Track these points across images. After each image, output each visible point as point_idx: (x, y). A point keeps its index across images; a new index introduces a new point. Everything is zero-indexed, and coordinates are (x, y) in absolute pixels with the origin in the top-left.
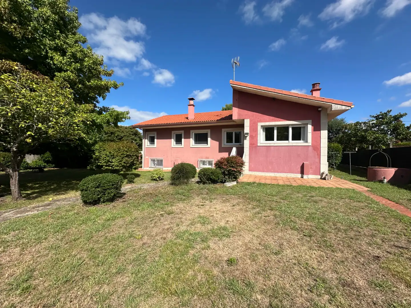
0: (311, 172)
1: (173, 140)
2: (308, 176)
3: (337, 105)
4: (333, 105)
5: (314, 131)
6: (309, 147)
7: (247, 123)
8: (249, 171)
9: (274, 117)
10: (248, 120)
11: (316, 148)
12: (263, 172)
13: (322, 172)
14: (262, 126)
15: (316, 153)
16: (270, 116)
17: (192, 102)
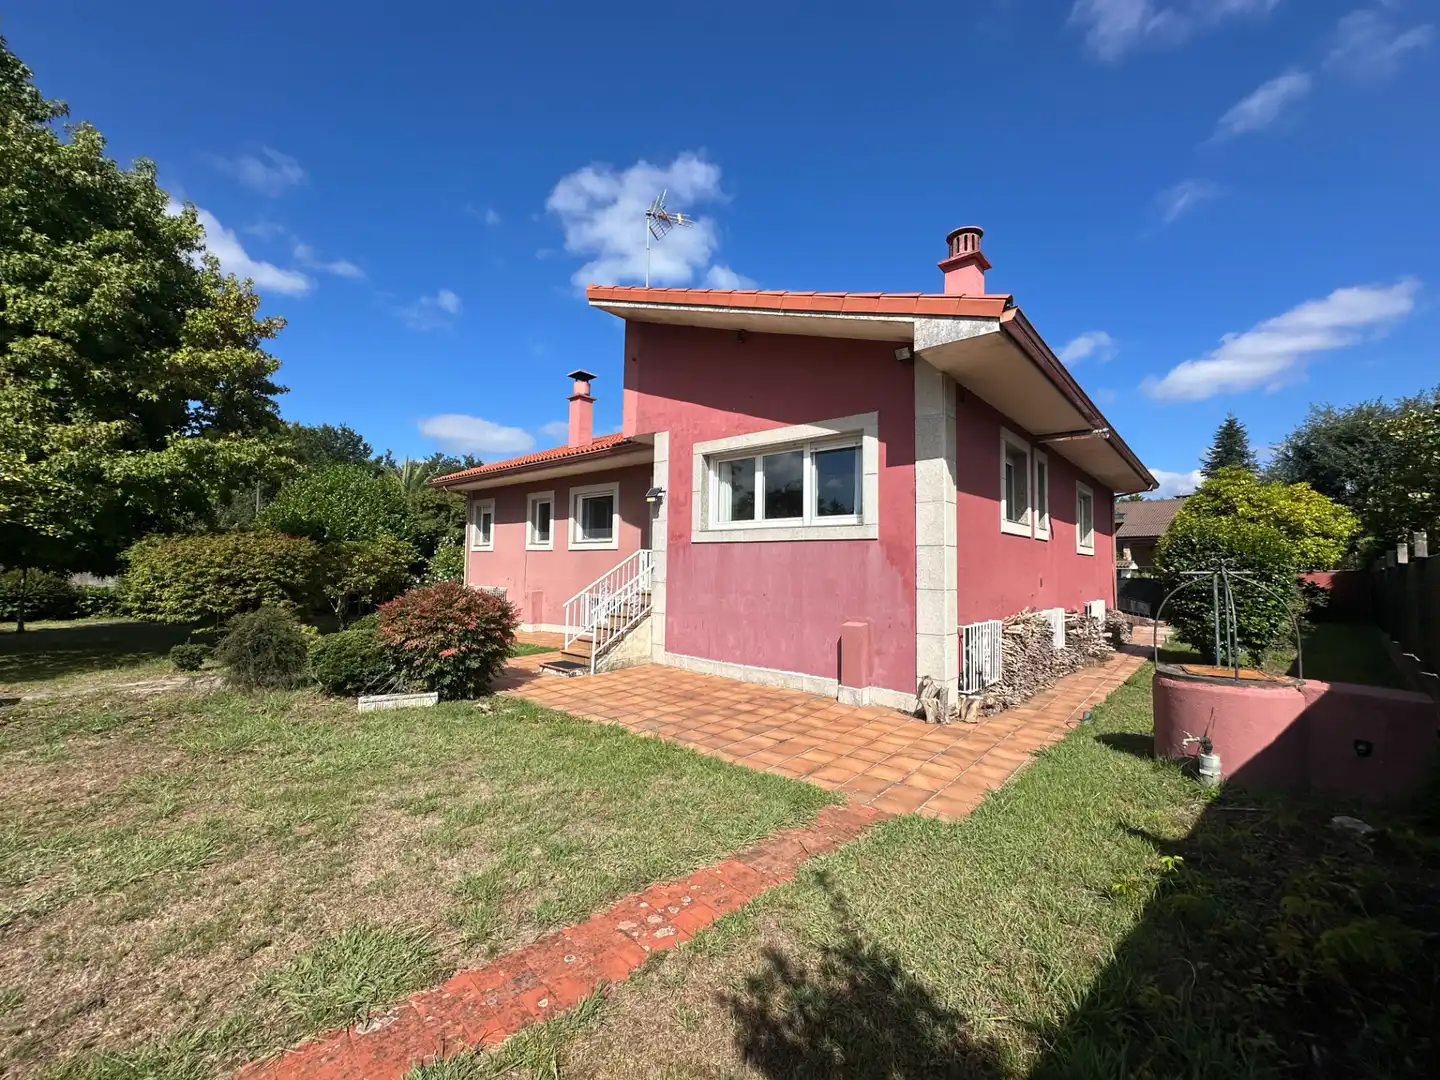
0: (879, 671)
1: (529, 524)
2: (854, 694)
3: (935, 321)
4: (918, 322)
5: (889, 464)
6: (867, 547)
7: (662, 445)
8: (666, 650)
9: (742, 415)
10: (666, 435)
11: (899, 548)
12: (708, 656)
13: (921, 673)
14: (708, 458)
15: (900, 579)
16: (730, 410)
17: (580, 387)
